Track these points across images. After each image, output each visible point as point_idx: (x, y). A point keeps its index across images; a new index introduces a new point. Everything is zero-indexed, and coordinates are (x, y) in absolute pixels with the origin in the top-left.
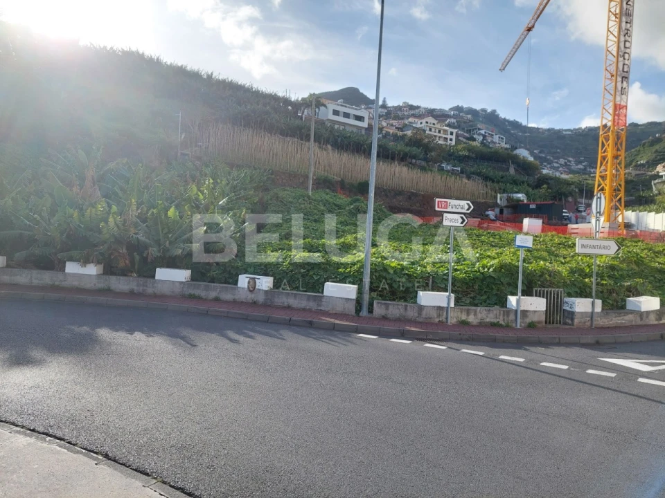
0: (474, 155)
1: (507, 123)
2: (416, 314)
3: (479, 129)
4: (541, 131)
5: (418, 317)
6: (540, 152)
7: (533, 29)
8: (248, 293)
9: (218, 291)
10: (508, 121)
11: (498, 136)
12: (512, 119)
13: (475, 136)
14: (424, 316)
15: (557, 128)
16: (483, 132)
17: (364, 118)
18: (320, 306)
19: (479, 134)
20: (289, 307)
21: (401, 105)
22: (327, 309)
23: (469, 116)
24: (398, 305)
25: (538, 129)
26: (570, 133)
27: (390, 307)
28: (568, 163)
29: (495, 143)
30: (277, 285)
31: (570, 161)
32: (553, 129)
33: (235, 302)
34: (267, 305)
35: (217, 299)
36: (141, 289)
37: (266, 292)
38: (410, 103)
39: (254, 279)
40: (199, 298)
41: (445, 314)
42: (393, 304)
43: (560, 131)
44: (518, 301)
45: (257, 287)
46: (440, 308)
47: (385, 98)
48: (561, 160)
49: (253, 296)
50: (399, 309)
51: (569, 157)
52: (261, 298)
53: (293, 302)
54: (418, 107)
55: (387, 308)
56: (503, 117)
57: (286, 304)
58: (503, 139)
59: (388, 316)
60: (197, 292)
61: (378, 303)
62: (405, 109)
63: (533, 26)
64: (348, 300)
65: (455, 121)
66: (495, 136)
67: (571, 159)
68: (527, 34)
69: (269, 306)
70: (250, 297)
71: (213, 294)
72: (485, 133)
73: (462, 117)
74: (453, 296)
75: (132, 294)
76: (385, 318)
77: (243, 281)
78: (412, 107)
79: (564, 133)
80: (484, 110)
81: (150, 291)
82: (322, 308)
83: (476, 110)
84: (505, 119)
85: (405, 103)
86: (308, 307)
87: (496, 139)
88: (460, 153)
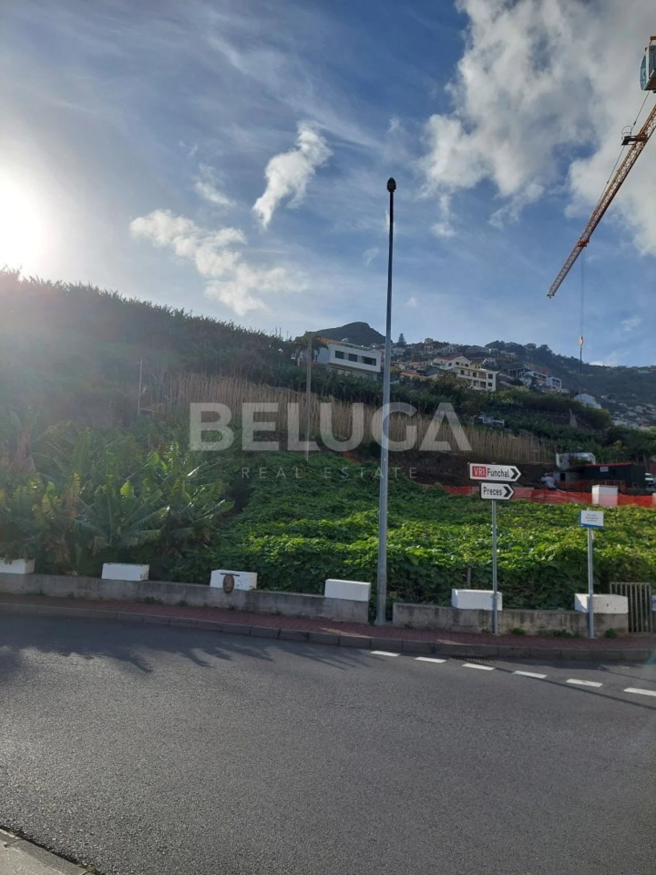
0: (521, 404)
1: (562, 362)
2: (451, 622)
3: (527, 370)
4: (608, 370)
5: (453, 625)
6: (609, 398)
7: (588, 244)
8: (224, 595)
9: (184, 594)
10: (564, 359)
11: (551, 378)
12: (569, 356)
13: (522, 379)
14: (461, 623)
15: (630, 365)
16: (531, 373)
17: (375, 360)
18: (321, 612)
19: (527, 377)
20: (278, 614)
21: (423, 342)
22: (329, 616)
23: (513, 354)
24: (425, 608)
25: (604, 367)
26: (647, 372)
27: (416, 611)
28: (648, 411)
29: (549, 387)
30: (263, 583)
31: (649, 409)
32: (624, 368)
33: (206, 608)
34: (249, 612)
35: (183, 604)
36: (83, 592)
37: (248, 594)
38: (435, 339)
39: (231, 575)
40: (160, 603)
41: (490, 619)
42: (419, 608)
43: (633, 370)
44: (590, 601)
45: (235, 587)
46: (483, 612)
47: (402, 335)
48: (638, 407)
49: (230, 599)
50: (427, 614)
51: (648, 403)
52: (241, 602)
53: (285, 607)
54: (446, 344)
55: (411, 613)
56: (557, 354)
57: (274, 610)
58: (558, 382)
59: (414, 625)
60: (156, 595)
61: (399, 607)
62: (429, 347)
63: (588, 241)
64: (357, 603)
65: (494, 360)
66: (547, 379)
67: (650, 405)
68: (581, 250)
69: (252, 612)
70: (226, 600)
71: (178, 598)
72: (535, 374)
73: (503, 355)
74: (500, 594)
75: (71, 599)
76: (408, 627)
77: (217, 578)
78: (437, 345)
79: (640, 372)
80: (532, 346)
81: (94, 594)
82: (323, 615)
83: (521, 346)
84: (559, 356)
85: (428, 340)
86: (304, 614)
87: (549, 381)
88: (503, 401)
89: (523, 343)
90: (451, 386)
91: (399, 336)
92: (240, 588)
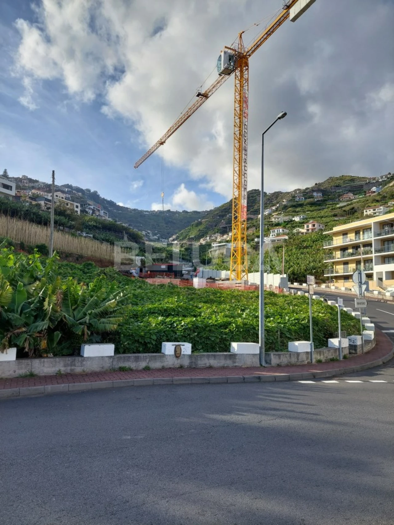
0: (100, 226)
1: (105, 202)
2: (296, 360)
3: (89, 205)
4: (129, 210)
5: (297, 362)
6: (129, 225)
7: (164, 144)
8: (175, 359)
9: (148, 361)
10: (106, 200)
11: (103, 211)
12: (109, 199)
13: (87, 210)
14: (300, 360)
15: (140, 209)
16: (92, 207)
17: (11, 187)
18: (235, 362)
19: (89, 208)
20: (210, 367)
21: (21, 177)
22: (240, 365)
23: (80, 194)
24: (285, 354)
25: (127, 208)
26: (148, 213)
27: (282, 356)
28: (148, 235)
29: (101, 216)
30: (194, 349)
31: (149, 233)
32: (137, 210)
33: (163, 369)
34: (192, 368)
35: (147, 369)
36: (68, 369)
37: (190, 356)
38: (29, 177)
39: (179, 345)
40: (131, 370)
41: (310, 356)
42: (283, 355)
43: (142, 212)
44: (340, 342)
45: (182, 353)
46: (307, 353)
47: (6, 170)
48: (143, 232)
49: (179, 361)
50: (286, 357)
51: (148, 230)
52: (186, 362)
53: (213, 362)
54: (37, 181)
55: (280, 358)
56: (102, 197)
57: (208, 365)
58: (107, 214)
59: (283, 364)
60: (127, 364)
61: (274, 355)
62: (25, 181)
63: (164, 142)
64: (254, 355)
65: (70, 196)
66: (101, 211)
67: (149, 231)
68: (159, 146)
69: (194, 368)
70: (177, 363)
71: (143, 365)
72: (94, 208)
73: (75, 194)
74: (313, 343)
75: (59, 377)
76: (279, 366)
77: (168, 348)
78: (31, 180)
79: (145, 213)
80: (89, 190)
81: (78, 369)
82: (237, 364)
83: (82, 189)
84: (104, 199)
85: (24, 176)
86: (226, 365)
87: (102, 213)
88: (89, 223)
89: (84, 188)
90: (65, 211)
91: (3, 170)
92: (186, 353)
